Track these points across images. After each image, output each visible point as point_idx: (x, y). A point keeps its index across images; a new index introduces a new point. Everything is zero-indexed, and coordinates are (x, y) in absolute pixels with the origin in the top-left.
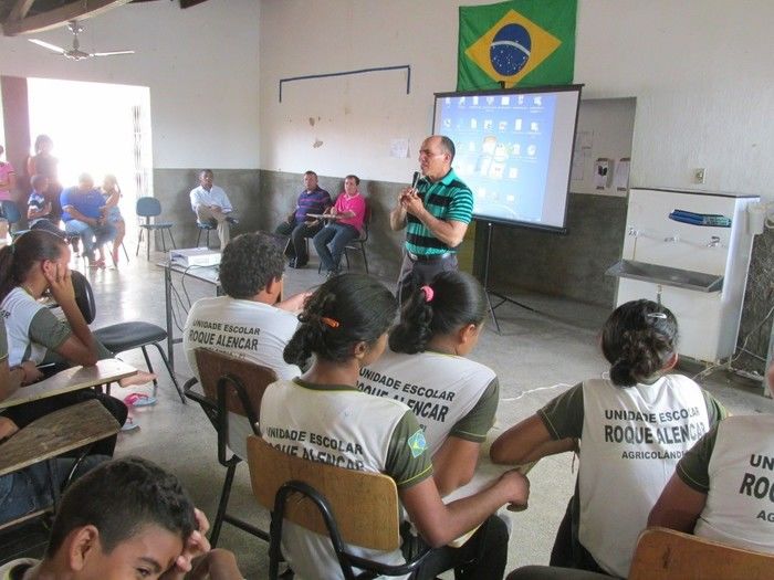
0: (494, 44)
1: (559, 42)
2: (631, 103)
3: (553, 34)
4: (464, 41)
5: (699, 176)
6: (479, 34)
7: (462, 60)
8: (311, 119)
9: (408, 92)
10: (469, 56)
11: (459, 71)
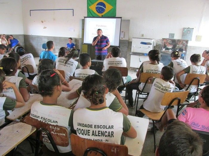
0: (96, 6)
1: (112, 7)
2: (129, 20)
3: (111, 5)
4: (88, 5)
5: (143, 35)
6: (93, 3)
7: (88, 9)
8: (42, 21)
9: (73, 16)
10: (90, 8)
11: (88, 12)
